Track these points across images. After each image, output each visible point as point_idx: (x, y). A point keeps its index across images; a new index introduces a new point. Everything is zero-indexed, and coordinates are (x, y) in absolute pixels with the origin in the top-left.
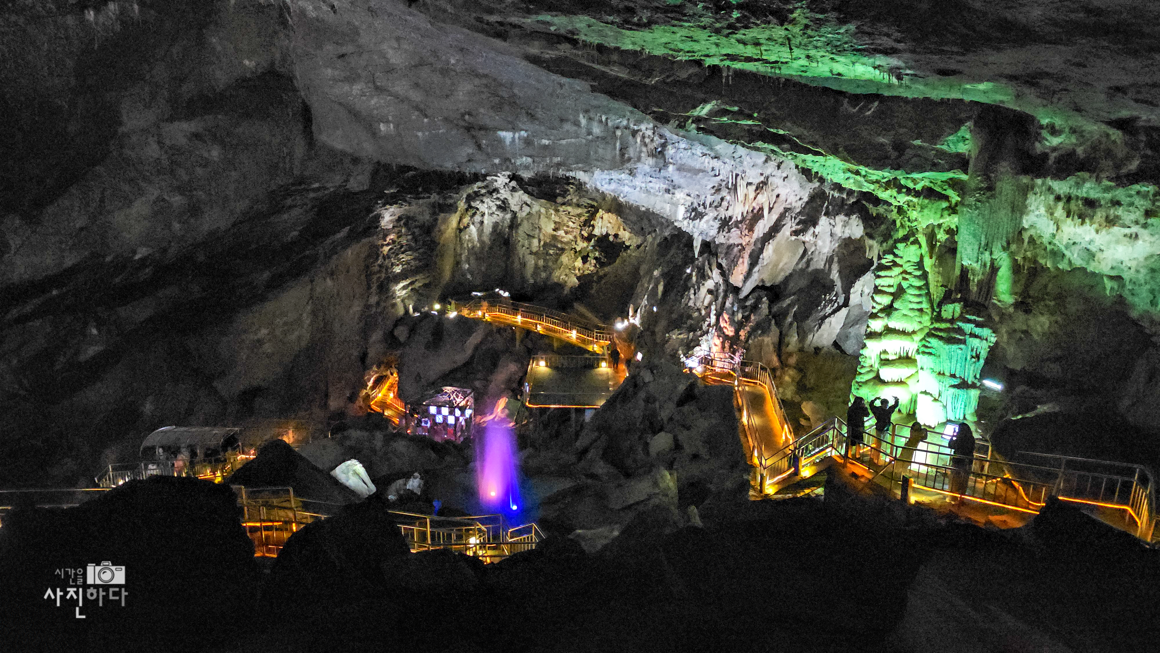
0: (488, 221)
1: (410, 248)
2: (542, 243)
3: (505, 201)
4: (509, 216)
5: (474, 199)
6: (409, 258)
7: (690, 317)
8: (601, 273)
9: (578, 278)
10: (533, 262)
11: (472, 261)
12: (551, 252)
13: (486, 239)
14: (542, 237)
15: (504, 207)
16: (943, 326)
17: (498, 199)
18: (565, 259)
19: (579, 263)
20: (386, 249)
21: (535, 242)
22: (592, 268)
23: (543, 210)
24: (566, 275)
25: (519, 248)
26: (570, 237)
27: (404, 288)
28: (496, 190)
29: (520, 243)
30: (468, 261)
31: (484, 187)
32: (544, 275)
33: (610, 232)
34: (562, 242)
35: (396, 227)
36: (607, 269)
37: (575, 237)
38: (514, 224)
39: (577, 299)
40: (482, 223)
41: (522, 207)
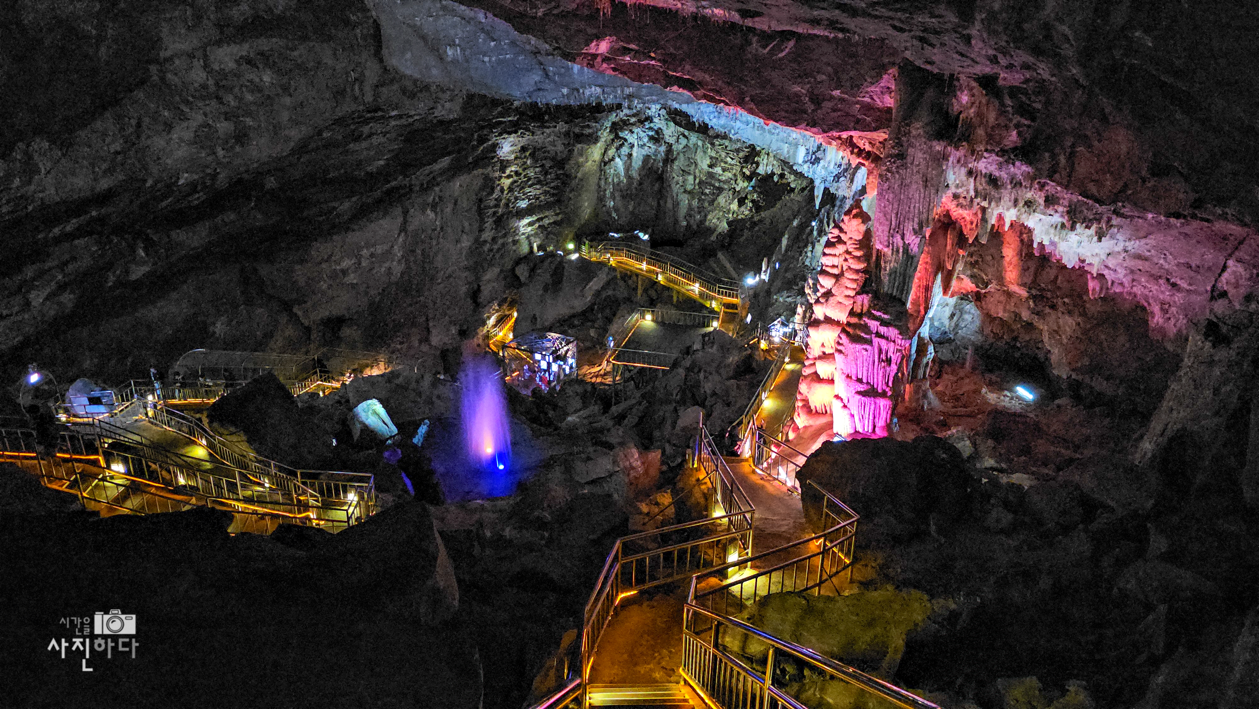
0: (638, 154)
1: (539, 182)
2: (697, 180)
3: (659, 132)
4: (663, 149)
5: (622, 129)
6: (538, 192)
8: (756, 219)
9: (729, 223)
10: (687, 202)
11: (618, 198)
12: (707, 191)
13: (635, 174)
14: (698, 174)
15: (657, 138)
17: (650, 129)
18: (721, 200)
19: (734, 206)
20: (506, 182)
21: (691, 178)
22: (747, 212)
23: (700, 143)
24: (718, 219)
25: (673, 185)
26: (729, 175)
27: (530, 224)
28: (649, 119)
29: (675, 180)
30: (613, 197)
31: (634, 115)
32: (698, 217)
33: (775, 171)
34: (720, 181)
35: (520, 158)
36: (763, 214)
37: (735, 175)
38: (669, 158)
39: (723, 247)
40: (630, 155)
41: (678, 138)
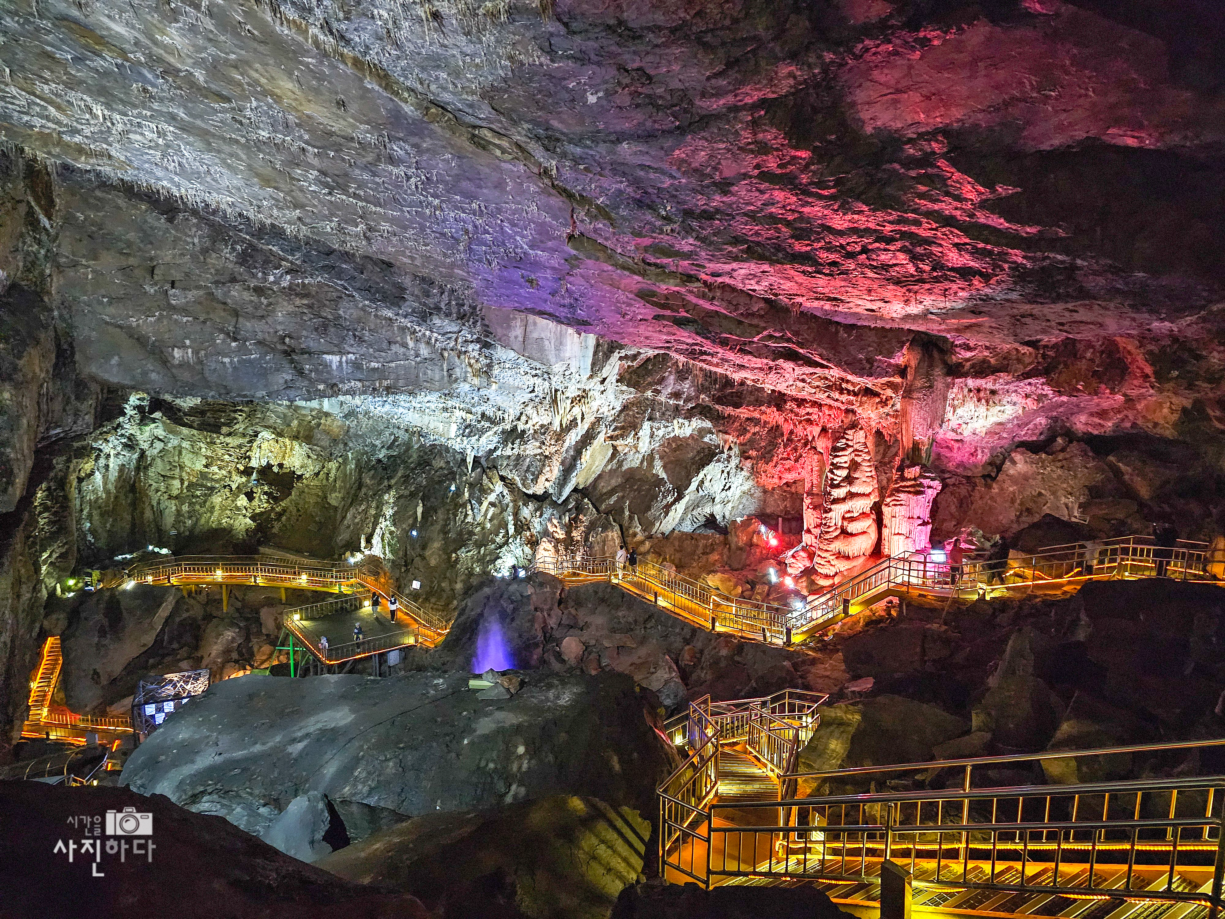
0: (114, 464)
2: (186, 484)
3: (131, 438)
4: (136, 456)
5: (96, 439)
6: (44, 522)
7: (471, 533)
8: (278, 509)
9: (250, 518)
10: (174, 508)
11: (96, 517)
12: (198, 493)
13: (112, 486)
14: (186, 476)
15: (131, 444)
16: (909, 483)
17: (122, 435)
18: (217, 499)
19: (242, 501)
21: (176, 483)
22: (264, 505)
23: (187, 443)
24: (229, 517)
25: (151, 494)
26: (224, 472)
27: (44, 562)
29: (153, 488)
30: (90, 518)
32: (189, 522)
33: (271, 462)
34: (213, 480)
36: (283, 504)
37: (230, 472)
38: (142, 465)
39: (260, 543)
40: (107, 467)
41: (152, 444)
